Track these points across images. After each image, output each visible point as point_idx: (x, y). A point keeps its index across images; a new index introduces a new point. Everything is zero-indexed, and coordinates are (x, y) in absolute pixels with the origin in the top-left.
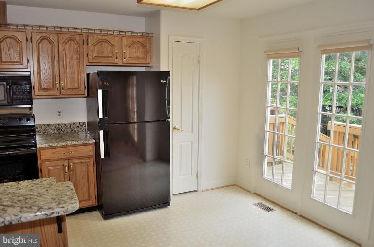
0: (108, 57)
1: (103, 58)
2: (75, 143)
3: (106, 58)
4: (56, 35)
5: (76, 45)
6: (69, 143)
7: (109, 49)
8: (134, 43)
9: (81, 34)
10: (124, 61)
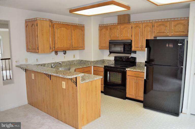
0: (164, 32)
1: (161, 33)
2: (139, 71)
3: (163, 33)
4: (141, 25)
5: (149, 28)
6: (137, 70)
7: (164, 28)
8: (178, 24)
9: (152, 23)
10: (172, 34)
